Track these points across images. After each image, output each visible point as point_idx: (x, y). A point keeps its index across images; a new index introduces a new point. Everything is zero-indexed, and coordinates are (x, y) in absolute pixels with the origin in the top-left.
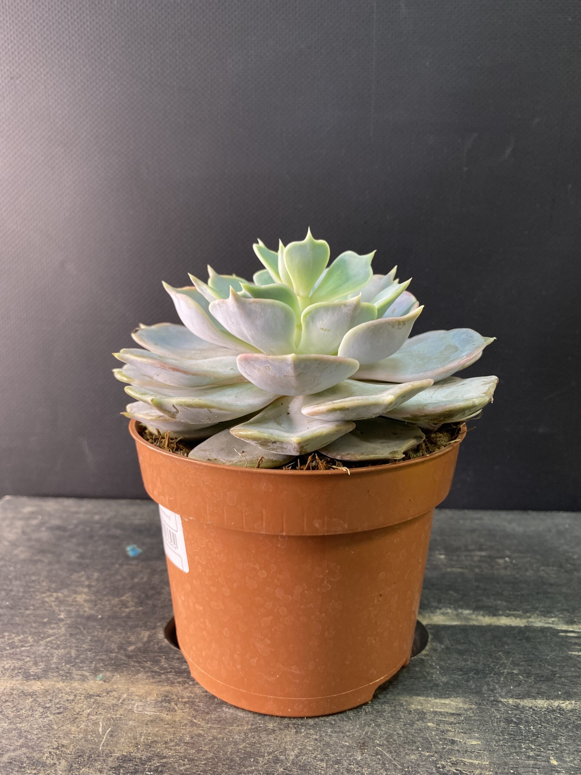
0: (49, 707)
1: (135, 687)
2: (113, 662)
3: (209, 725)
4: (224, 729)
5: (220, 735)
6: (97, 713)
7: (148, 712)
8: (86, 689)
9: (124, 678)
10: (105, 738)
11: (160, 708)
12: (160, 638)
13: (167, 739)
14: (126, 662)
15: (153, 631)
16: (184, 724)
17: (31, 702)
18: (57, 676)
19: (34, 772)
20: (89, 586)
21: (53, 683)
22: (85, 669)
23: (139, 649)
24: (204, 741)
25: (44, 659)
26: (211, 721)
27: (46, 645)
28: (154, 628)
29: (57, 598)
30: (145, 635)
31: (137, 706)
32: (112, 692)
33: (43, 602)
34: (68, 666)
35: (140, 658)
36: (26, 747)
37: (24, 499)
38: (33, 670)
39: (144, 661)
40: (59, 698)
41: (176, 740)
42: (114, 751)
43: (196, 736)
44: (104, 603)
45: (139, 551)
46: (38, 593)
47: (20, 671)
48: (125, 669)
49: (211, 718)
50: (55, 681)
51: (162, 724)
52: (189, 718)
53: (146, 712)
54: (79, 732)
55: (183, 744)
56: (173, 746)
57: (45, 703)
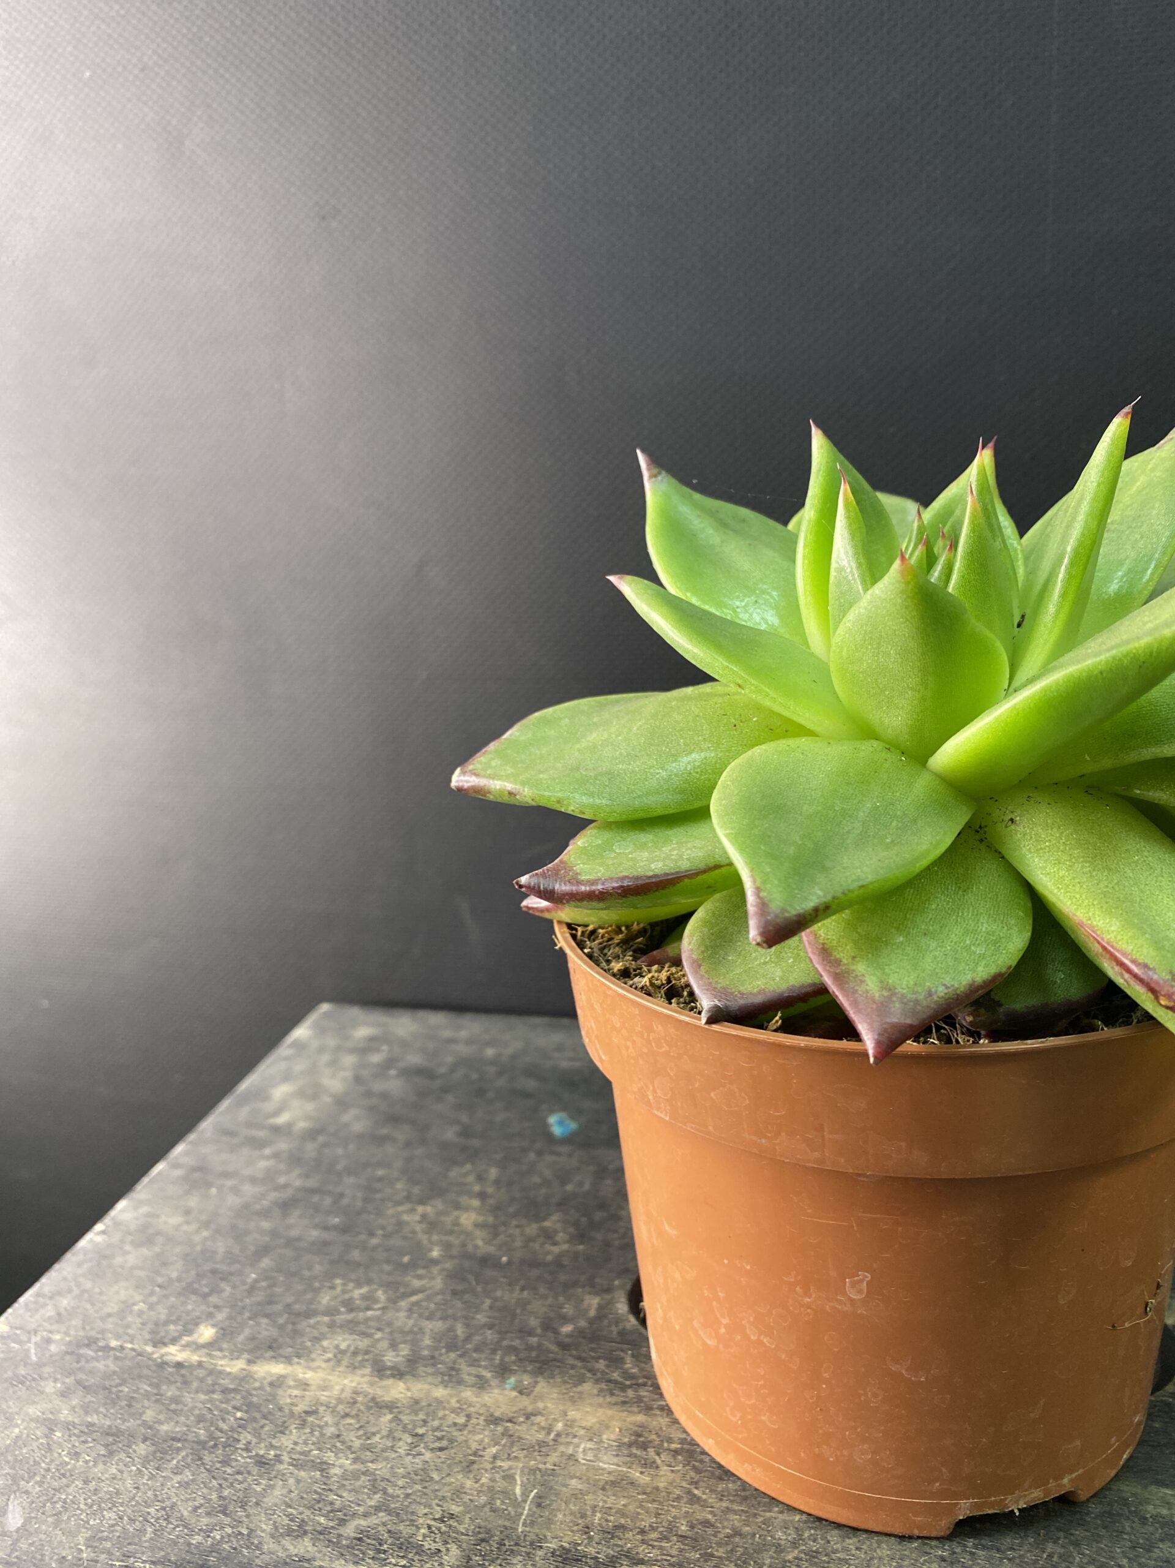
0: (422, 1435)
1: (578, 1410)
2: (534, 1354)
3: (725, 1504)
4: (755, 1515)
5: (748, 1528)
6: (509, 1455)
7: (605, 1463)
8: (489, 1404)
9: (555, 1390)
10: (527, 1508)
11: (628, 1459)
12: (620, 1311)
13: (643, 1523)
14: (559, 1357)
15: (607, 1297)
16: (675, 1496)
17: (391, 1421)
18: (432, 1374)
19: (403, 1562)
20: (482, 1196)
21: (426, 1386)
22: (483, 1363)
23: (581, 1332)
24: (716, 1536)
25: (408, 1338)
26: (728, 1496)
27: (410, 1310)
28: (609, 1290)
29: (424, 1216)
30: (593, 1302)
31: (583, 1449)
32: (535, 1415)
33: (400, 1224)
34: (452, 1355)
35: (584, 1351)
36: (386, 1510)
37: (355, 1012)
38: (390, 1358)
39: (593, 1358)
40: (440, 1419)
41: (661, 1529)
42: (545, 1536)
43: (701, 1523)
44: (511, 1231)
45: (573, 1126)
46: (390, 1204)
47: (366, 1357)
48: (557, 1371)
49: (727, 1489)
50: (430, 1384)
51: (633, 1492)
52: (684, 1484)
53: (601, 1464)
54: (479, 1492)
55: (675, 1538)
56: (656, 1541)
57: (415, 1426)
